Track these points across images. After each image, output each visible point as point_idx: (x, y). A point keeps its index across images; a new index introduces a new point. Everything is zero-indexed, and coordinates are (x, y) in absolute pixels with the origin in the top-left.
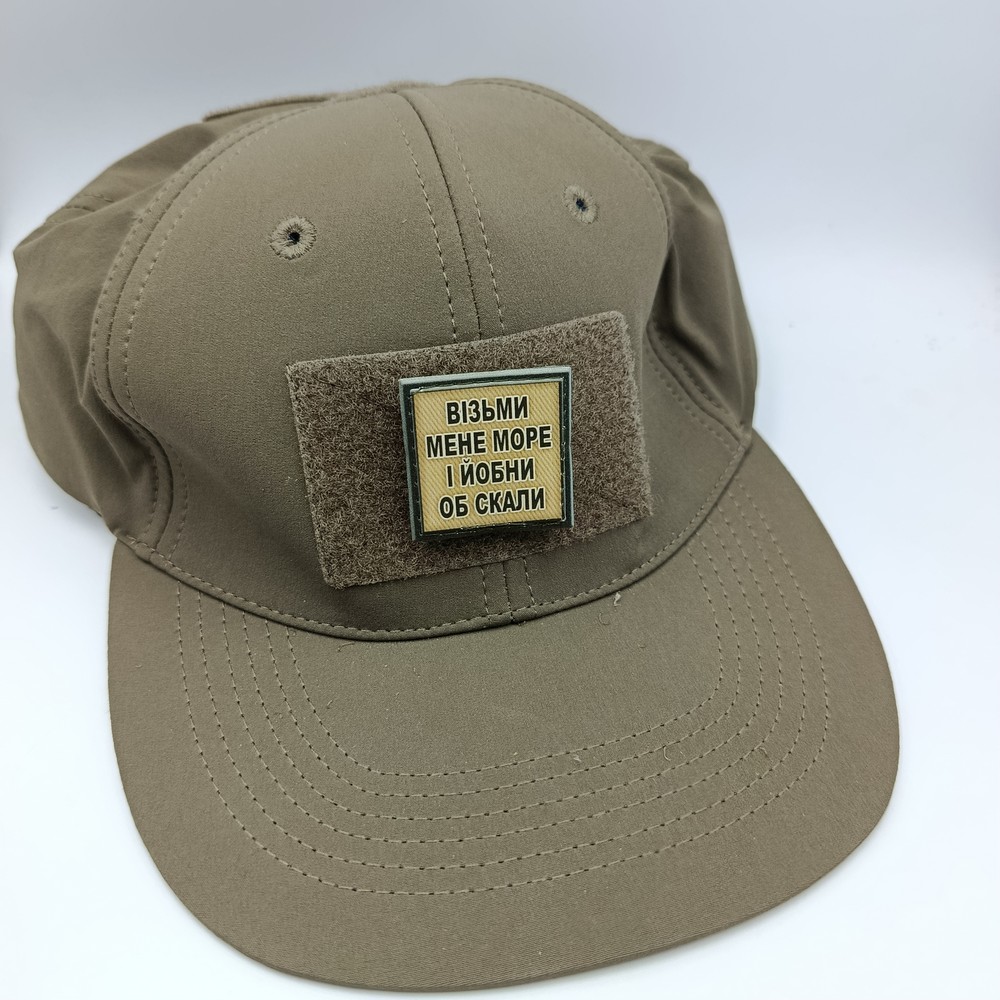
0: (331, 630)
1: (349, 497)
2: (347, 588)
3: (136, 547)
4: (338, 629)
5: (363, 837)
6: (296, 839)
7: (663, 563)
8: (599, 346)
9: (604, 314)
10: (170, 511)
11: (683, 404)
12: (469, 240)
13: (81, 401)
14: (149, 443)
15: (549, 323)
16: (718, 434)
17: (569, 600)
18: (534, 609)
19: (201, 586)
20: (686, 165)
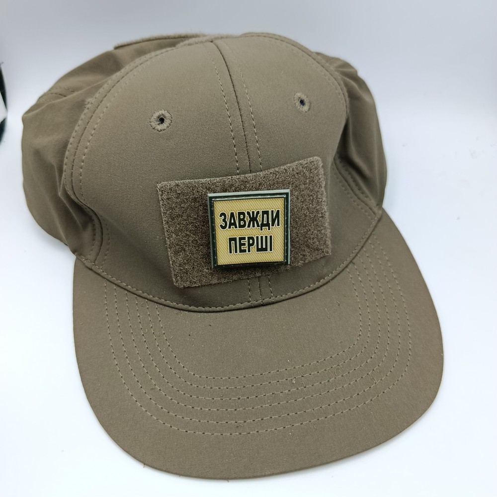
0: (177, 306)
1: (186, 246)
2: (185, 288)
3: (85, 262)
4: (180, 306)
5: (191, 407)
6: (160, 407)
7: (336, 276)
8: (307, 174)
9: (311, 158)
10: (101, 245)
11: (349, 196)
12: (246, 124)
13: (60, 194)
14: (91, 214)
15: (284, 164)
16: (366, 211)
17: (290, 295)
18: (273, 299)
19: (116, 282)
20: (356, 72)
